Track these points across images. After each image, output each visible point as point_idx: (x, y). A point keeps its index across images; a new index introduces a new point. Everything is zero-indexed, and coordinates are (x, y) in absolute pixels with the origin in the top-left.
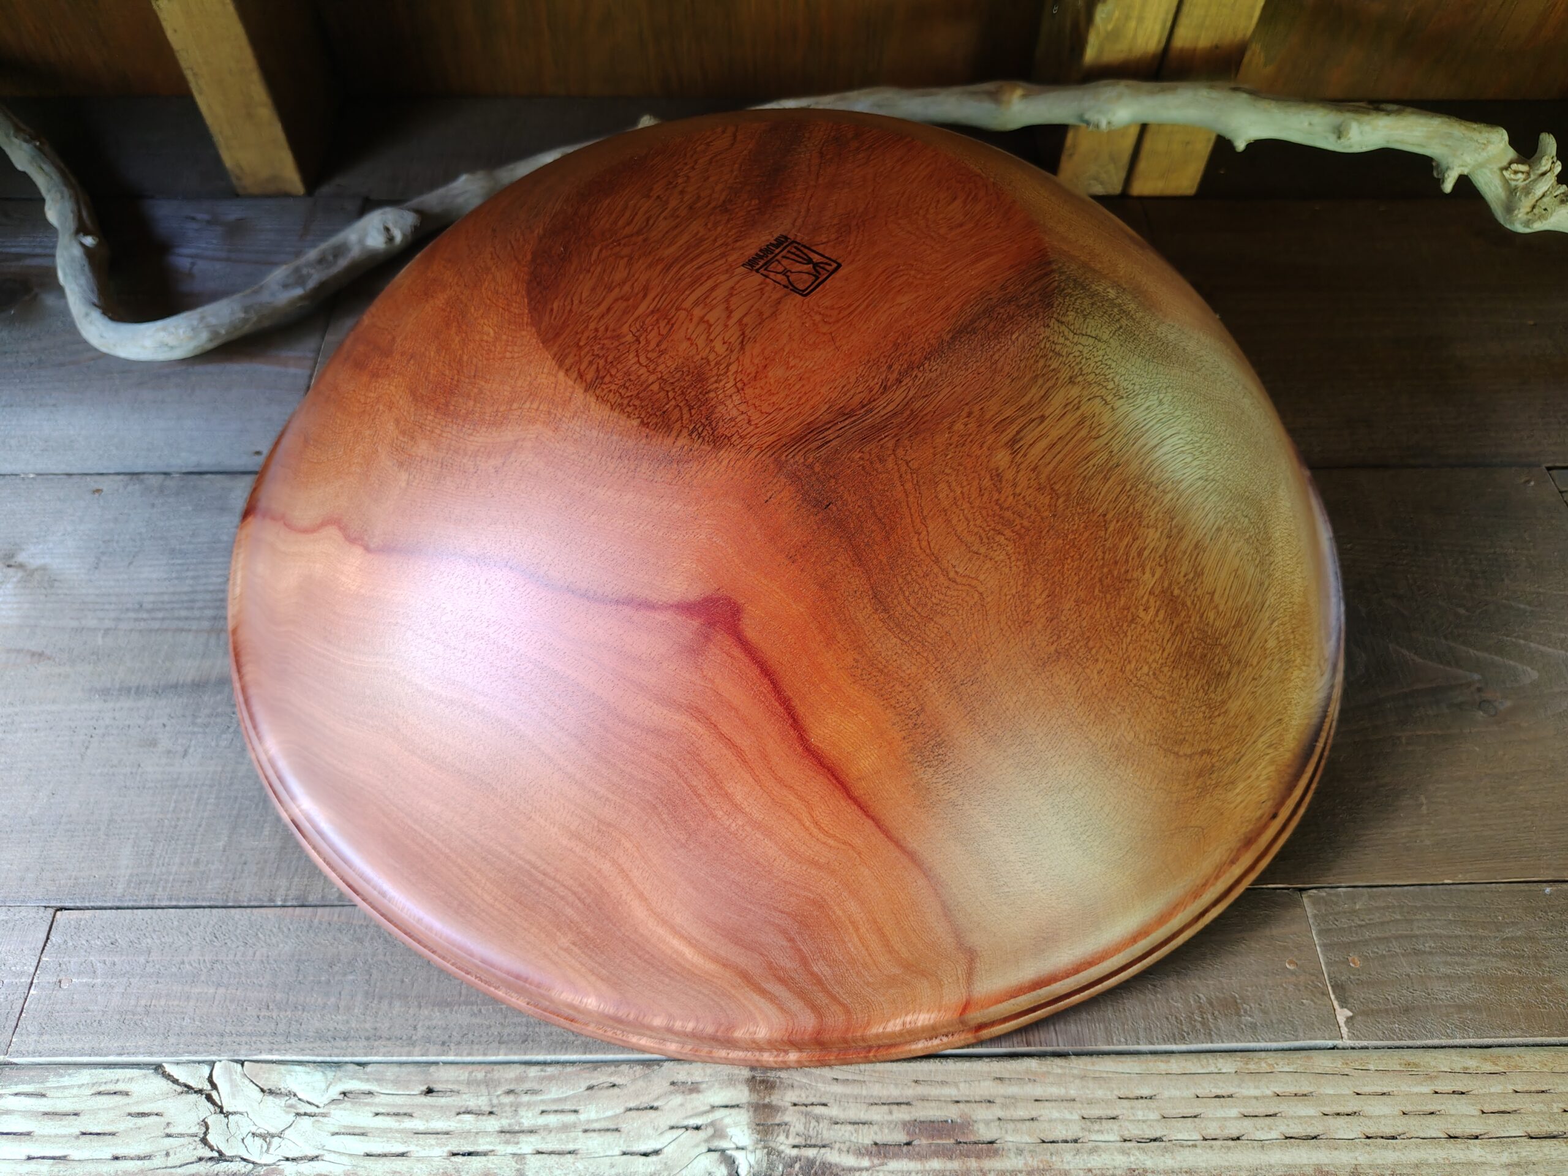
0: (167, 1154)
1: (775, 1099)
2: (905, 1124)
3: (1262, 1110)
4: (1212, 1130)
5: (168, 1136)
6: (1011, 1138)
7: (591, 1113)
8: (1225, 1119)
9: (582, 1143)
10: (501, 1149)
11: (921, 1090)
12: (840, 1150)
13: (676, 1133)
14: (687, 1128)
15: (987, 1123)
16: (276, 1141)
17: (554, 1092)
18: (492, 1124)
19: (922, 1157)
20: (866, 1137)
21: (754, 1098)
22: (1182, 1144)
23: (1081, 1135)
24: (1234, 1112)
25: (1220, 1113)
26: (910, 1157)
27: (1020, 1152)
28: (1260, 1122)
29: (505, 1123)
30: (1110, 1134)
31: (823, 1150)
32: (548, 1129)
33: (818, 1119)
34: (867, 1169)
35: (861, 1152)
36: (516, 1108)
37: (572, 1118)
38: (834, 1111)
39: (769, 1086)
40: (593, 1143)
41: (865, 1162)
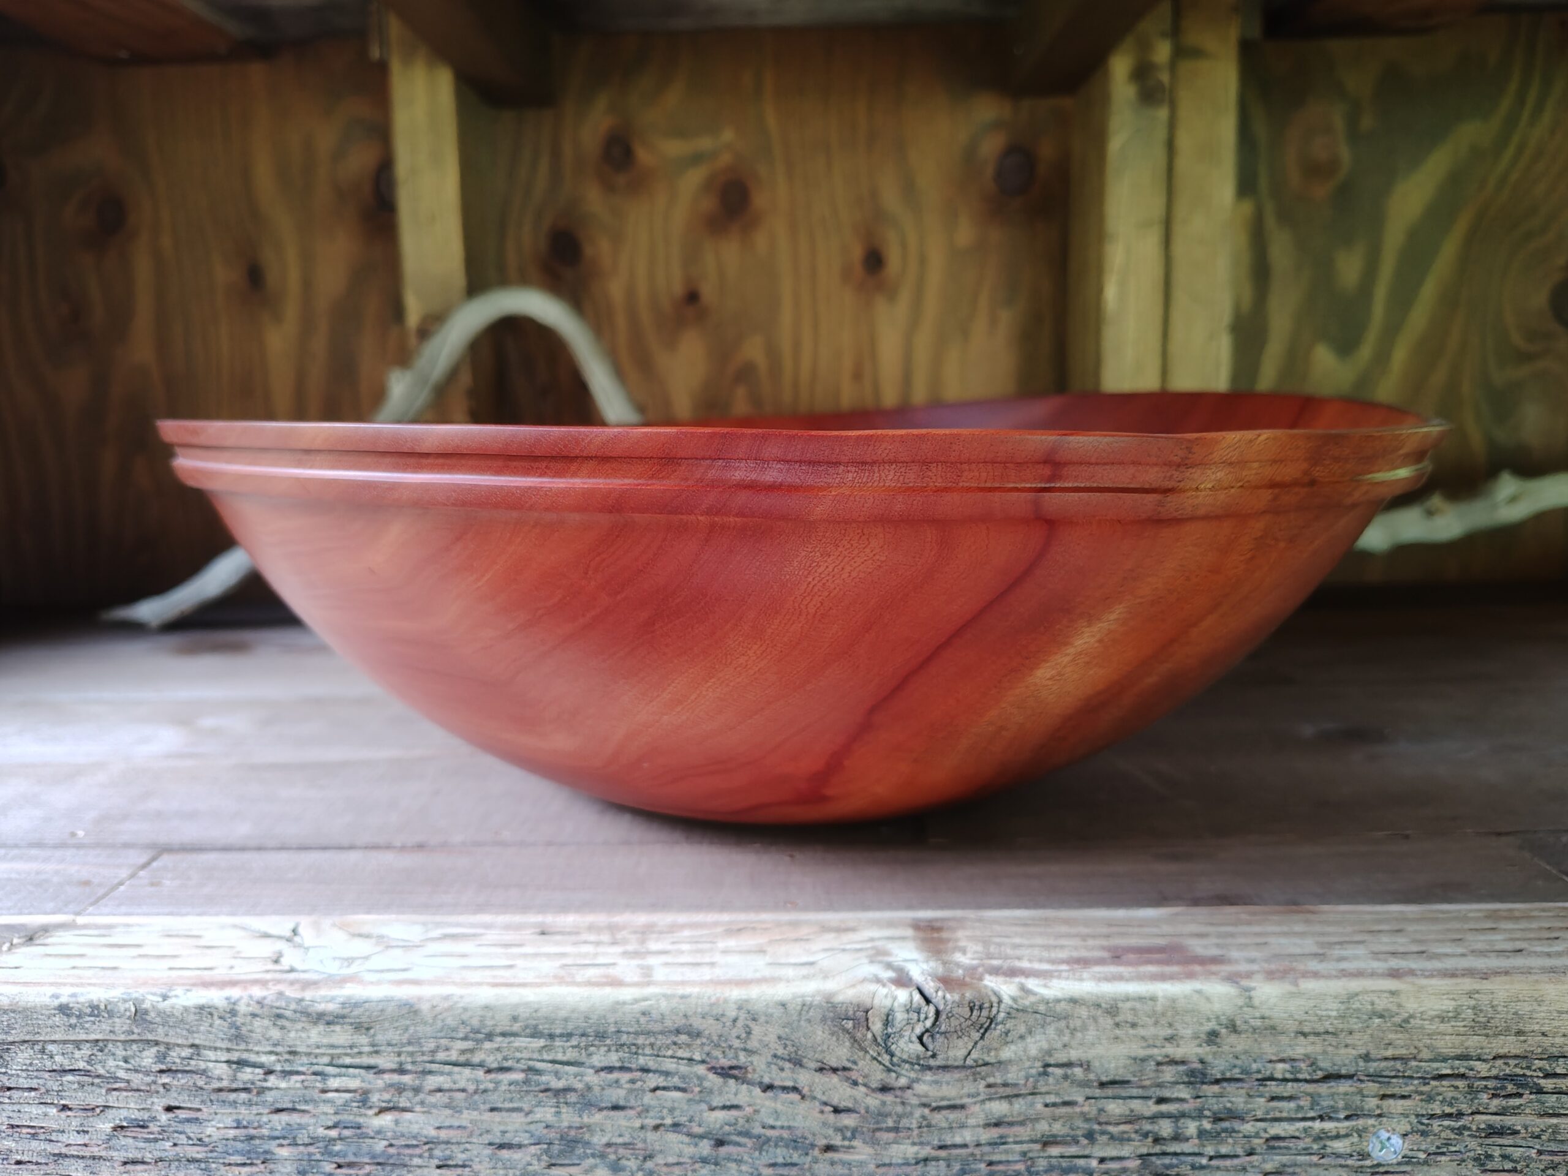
0: (232, 967)
1: (945, 935)
2: (1103, 948)
3: (1532, 935)
4: (1479, 946)
5: (235, 958)
6: (1235, 954)
7: (732, 943)
8: (1492, 941)
9: (717, 958)
10: (623, 962)
11: (1114, 929)
12: (1030, 961)
13: (829, 954)
14: (844, 950)
15: (1205, 947)
16: (359, 962)
17: (687, 933)
18: (618, 949)
19: (1129, 964)
20: (1063, 955)
21: (921, 935)
22: (1447, 955)
23: (1321, 951)
24: (1499, 937)
25: (1482, 938)
26: (1118, 964)
27: (1252, 961)
28: (1536, 943)
29: (630, 948)
30: (1361, 951)
31: (1009, 961)
32: (682, 952)
33: (999, 945)
34: (1066, 971)
35: (1053, 962)
36: (643, 942)
37: (708, 946)
38: (1017, 940)
39: (939, 930)
40: (732, 959)
41: (1064, 967)
